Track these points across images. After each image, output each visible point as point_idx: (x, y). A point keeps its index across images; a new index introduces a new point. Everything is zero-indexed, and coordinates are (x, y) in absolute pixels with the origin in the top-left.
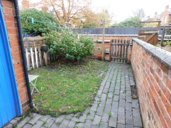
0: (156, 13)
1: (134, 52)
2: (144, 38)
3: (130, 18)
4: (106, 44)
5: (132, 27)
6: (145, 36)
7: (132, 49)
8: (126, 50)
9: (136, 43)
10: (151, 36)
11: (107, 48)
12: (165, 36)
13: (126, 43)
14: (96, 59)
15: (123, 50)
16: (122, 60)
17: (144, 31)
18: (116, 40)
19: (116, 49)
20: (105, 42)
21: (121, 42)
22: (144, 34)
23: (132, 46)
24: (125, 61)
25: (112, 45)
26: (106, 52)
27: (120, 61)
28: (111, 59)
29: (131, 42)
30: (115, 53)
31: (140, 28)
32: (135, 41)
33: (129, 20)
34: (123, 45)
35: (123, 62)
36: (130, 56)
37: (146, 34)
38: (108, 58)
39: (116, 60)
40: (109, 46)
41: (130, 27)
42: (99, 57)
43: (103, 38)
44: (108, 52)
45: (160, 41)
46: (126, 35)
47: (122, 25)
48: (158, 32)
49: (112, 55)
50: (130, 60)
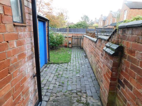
0: (96, 18)
1: (84, 42)
2: (89, 35)
3: (80, 21)
4: (69, 38)
5: (82, 28)
6: (89, 34)
7: (83, 41)
8: (80, 41)
9: (85, 37)
10: (92, 34)
11: (70, 40)
12: (98, 34)
13: (80, 37)
14: (64, 47)
15: (78, 42)
16: (78, 47)
17: (88, 31)
18: (74, 36)
19: (75, 41)
20: (69, 37)
21: (78, 37)
22: (89, 33)
23: (83, 39)
24: (80, 47)
25: (72, 39)
26: (69, 43)
27: (77, 48)
28: (72, 47)
29: (82, 37)
30: (74, 43)
31: (86, 30)
32: (84, 36)
33: (80, 23)
34: (78, 38)
35: (79, 48)
36: (82, 44)
37: (90, 33)
38: (70, 46)
39: (75, 47)
40: (71, 39)
41: (80, 28)
42: (65, 45)
43: (68, 35)
44: (71, 43)
45: (96, 36)
46: (80, 33)
47: (75, 26)
48: (95, 32)
49: (73, 44)
50: (82, 47)
